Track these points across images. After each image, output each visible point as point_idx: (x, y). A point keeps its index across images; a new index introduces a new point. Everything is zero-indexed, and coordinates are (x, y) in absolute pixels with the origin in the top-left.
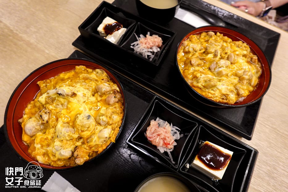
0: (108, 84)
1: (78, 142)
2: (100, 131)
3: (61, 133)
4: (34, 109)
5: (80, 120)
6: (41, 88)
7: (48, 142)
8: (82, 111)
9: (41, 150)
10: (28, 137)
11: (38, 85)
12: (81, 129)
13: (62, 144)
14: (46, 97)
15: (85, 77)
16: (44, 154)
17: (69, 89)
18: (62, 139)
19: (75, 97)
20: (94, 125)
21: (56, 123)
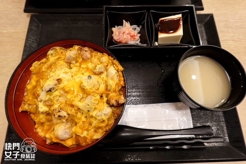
0: (69, 51)
1: (103, 99)
2: (107, 76)
3: (88, 105)
4: (45, 127)
5: (87, 85)
6: (28, 110)
7: (87, 123)
8: (80, 80)
9: (90, 132)
10: (70, 140)
11: (22, 112)
12: (95, 90)
13: (98, 109)
14: (43, 104)
15: (47, 67)
16: (96, 131)
17: (51, 81)
18: (94, 107)
19: (62, 81)
20: (99, 78)
21: (76, 108)
